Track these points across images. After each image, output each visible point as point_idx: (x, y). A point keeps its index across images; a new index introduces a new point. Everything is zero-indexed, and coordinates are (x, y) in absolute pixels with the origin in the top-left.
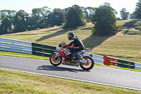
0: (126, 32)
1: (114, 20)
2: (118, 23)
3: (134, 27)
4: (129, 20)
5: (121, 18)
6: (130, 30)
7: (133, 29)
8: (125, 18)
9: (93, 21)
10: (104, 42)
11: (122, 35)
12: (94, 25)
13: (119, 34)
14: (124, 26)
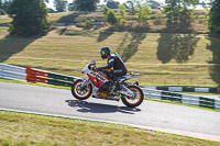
0: (62, 32)
1: (43, 12)
2: (50, 17)
3: (74, 23)
4: (67, 12)
5: (54, 9)
6: (69, 28)
7: (73, 27)
8: (60, 9)
9: (10, 13)
10: (28, 47)
11: (57, 35)
12: (11, 20)
13: (52, 34)
14: (59, 21)
